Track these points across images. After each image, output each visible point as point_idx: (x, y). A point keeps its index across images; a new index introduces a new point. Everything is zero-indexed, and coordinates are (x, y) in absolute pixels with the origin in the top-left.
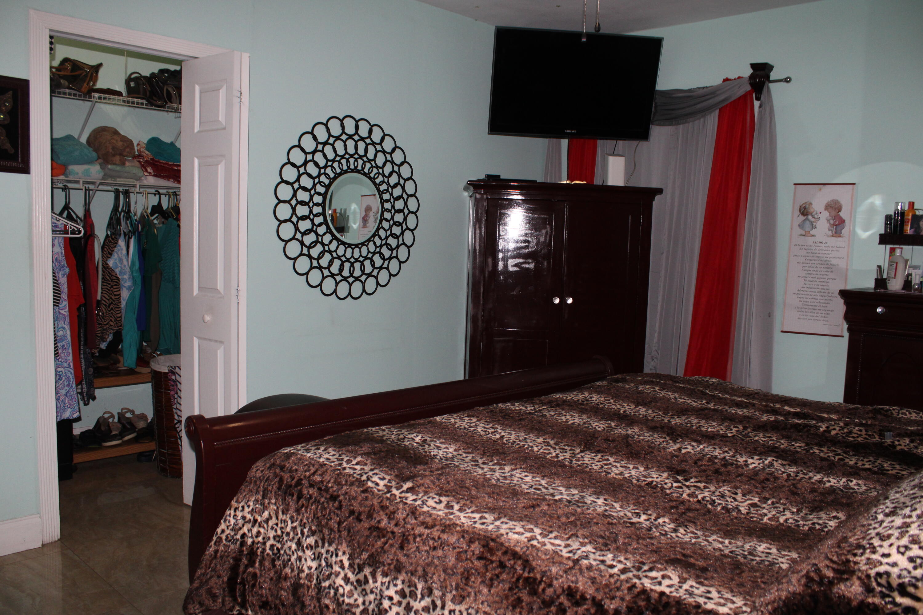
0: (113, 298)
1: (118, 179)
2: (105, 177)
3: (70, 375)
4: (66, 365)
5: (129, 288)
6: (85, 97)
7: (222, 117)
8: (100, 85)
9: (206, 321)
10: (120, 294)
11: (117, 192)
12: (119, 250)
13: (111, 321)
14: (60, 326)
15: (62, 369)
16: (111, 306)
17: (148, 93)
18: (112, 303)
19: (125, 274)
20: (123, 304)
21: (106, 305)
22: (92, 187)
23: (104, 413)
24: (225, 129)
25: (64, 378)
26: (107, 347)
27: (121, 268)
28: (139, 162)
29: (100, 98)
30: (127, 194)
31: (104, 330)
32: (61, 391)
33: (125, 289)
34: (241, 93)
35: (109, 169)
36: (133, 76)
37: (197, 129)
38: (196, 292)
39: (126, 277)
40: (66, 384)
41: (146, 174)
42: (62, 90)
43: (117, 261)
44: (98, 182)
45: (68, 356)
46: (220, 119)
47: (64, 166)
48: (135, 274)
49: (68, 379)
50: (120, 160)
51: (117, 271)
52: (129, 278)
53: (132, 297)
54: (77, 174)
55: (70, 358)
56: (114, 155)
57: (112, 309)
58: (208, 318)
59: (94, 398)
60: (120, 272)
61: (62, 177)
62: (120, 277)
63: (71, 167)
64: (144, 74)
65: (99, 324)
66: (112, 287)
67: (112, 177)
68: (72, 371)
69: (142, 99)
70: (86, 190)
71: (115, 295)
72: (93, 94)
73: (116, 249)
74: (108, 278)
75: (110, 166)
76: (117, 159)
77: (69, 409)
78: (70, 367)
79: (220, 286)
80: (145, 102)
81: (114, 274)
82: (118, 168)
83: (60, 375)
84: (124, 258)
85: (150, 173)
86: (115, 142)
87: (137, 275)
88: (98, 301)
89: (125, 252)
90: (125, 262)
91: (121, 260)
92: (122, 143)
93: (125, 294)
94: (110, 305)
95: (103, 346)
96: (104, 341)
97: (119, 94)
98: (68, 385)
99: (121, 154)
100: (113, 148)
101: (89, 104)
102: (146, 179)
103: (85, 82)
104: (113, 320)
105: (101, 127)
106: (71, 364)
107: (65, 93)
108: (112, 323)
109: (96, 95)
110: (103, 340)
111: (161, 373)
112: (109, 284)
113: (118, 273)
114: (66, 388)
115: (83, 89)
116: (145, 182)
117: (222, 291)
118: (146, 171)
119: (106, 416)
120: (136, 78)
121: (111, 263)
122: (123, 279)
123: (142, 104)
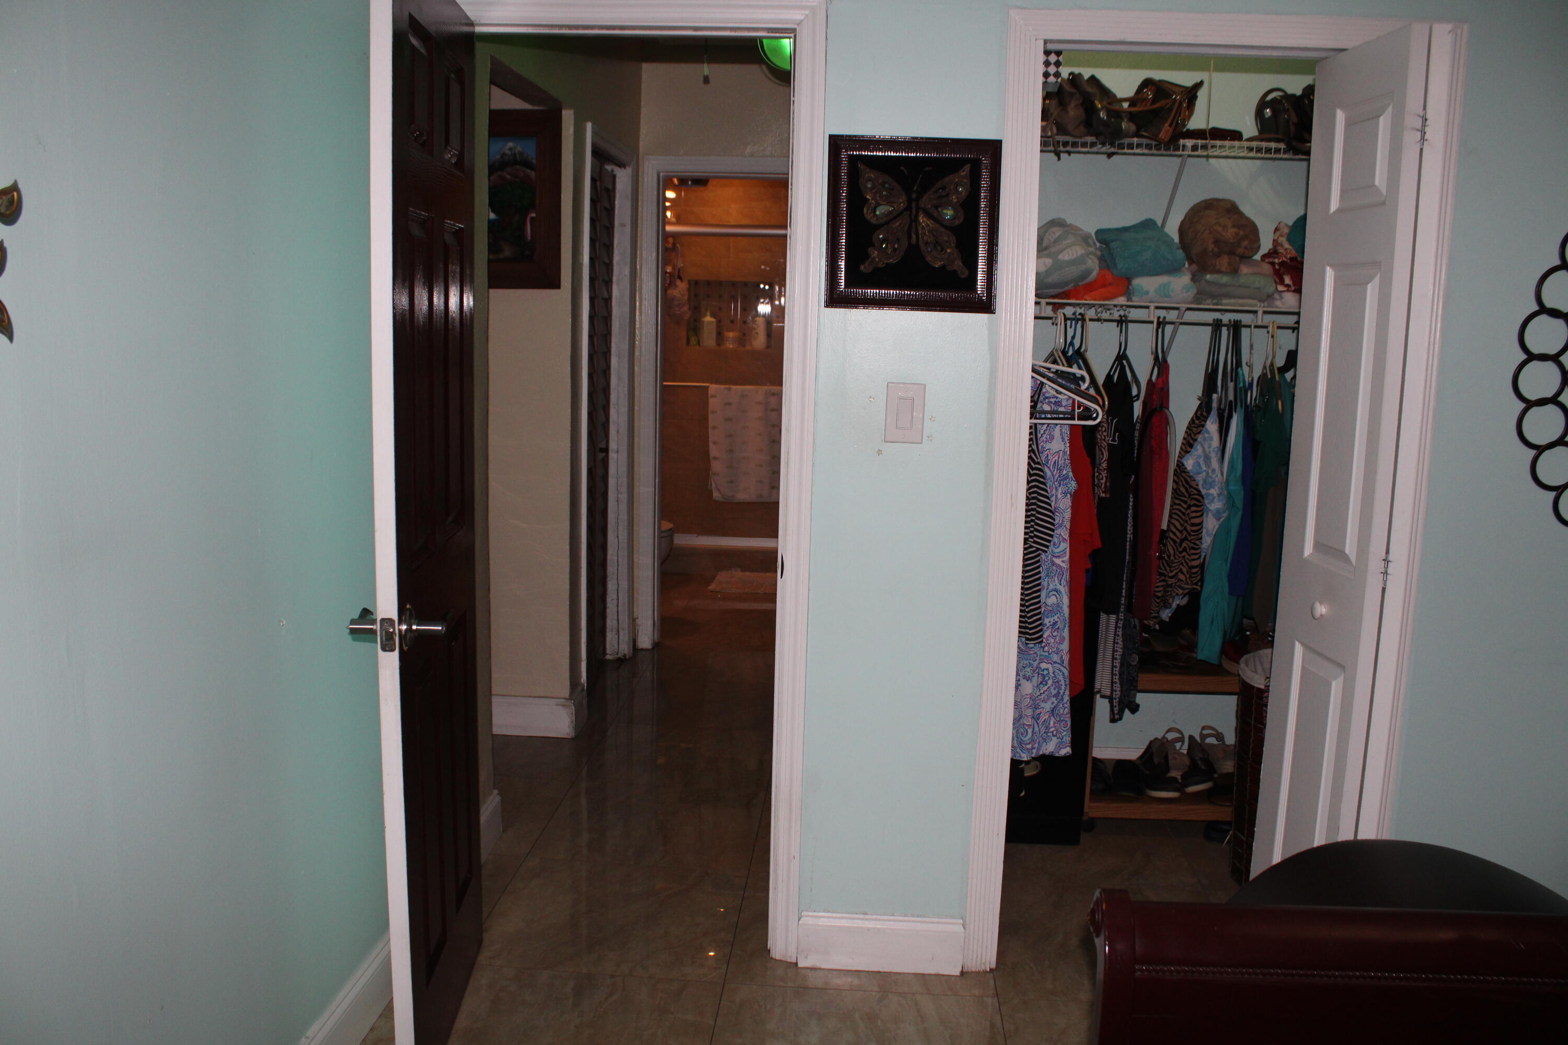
0: (1189, 528)
1: (1224, 301)
2: (1200, 296)
3: (1061, 678)
4: (1056, 658)
5: (1217, 515)
6: (1168, 149)
7: (1380, 179)
8: (1196, 122)
9: (1317, 614)
10: (1201, 523)
11: (1217, 326)
12: (1205, 440)
13: (1181, 571)
14: (1051, 587)
15: (1049, 666)
16: (1184, 545)
17: (1292, 128)
18: (1186, 539)
19: (1211, 486)
20: (1207, 541)
21: (1175, 542)
22: (1172, 316)
23: (1168, 731)
24: (1384, 204)
25: (1050, 682)
26: (1170, 618)
27: (1208, 473)
28: (1272, 264)
29: (1195, 148)
30: (1236, 327)
31: (1170, 586)
32: (1043, 705)
33: (1210, 515)
34: (1425, 120)
35: (1208, 282)
36: (1269, 98)
37: (1334, 206)
38: (1308, 550)
39: (1214, 492)
40: (1054, 692)
41: (1280, 288)
42: (1126, 141)
43: (1201, 461)
44: (1183, 306)
45: (1061, 642)
46: (1377, 183)
47: (1128, 279)
48: (1232, 487)
49: (1057, 683)
50: (1229, 264)
51: (1200, 479)
52: (1219, 495)
53: (1224, 529)
54: (1147, 293)
55: (1065, 646)
56: (1218, 255)
57: (1185, 549)
58: (1321, 610)
59: (1134, 709)
60: (1205, 482)
61: (1122, 300)
62: (1203, 492)
63: (1137, 282)
64: (1290, 91)
65: (1161, 574)
66: (1189, 507)
67: (1212, 296)
68: (1066, 672)
69: (1278, 141)
70: (1159, 324)
71: (1193, 525)
72: (1182, 142)
73: (1200, 438)
74: (1183, 490)
75: (1208, 277)
76: (1224, 261)
77: (1054, 739)
78: (1062, 663)
79: (1350, 548)
80: (1282, 146)
81: (1193, 484)
82: (1225, 279)
83: (1044, 676)
84: (1213, 455)
85: (1288, 286)
86: (1220, 229)
87: (1236, 488)
88: (1163, 531)
89: (1216, 442)
90: (1215, 463)
91: (1207, 458)
92: (1234, 230)
93: (1211, 525)
94: (1182, 541)
95: (1166, 615)
96: (1166, 608)
97: (1235, 135)
98: (1056, 696)
99: (1231, 253)
100: (1217, 242)
101: (1176, 161)
102: (1281, 298)
103: (1166, 120)
104: (1184, 570)
105: (1205, 201)
106: (1066, 658)
107: (1131, 146)
108: (1181, 577)
109: (1189, 143)
110: (1167, 605)
111: (1253, 687)
112: (1185, 502)
113: (1200, 484)
114: (1054, 699)
115: (1162, 135)
116: (1279, 305)
117: (1353, 558)
118: (1282, 282)
119: (1171, 736)
120: (1274, 100)
121: (1189, 463)
122: (1208, 495)
123: (1277, 151)
